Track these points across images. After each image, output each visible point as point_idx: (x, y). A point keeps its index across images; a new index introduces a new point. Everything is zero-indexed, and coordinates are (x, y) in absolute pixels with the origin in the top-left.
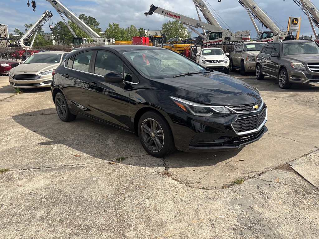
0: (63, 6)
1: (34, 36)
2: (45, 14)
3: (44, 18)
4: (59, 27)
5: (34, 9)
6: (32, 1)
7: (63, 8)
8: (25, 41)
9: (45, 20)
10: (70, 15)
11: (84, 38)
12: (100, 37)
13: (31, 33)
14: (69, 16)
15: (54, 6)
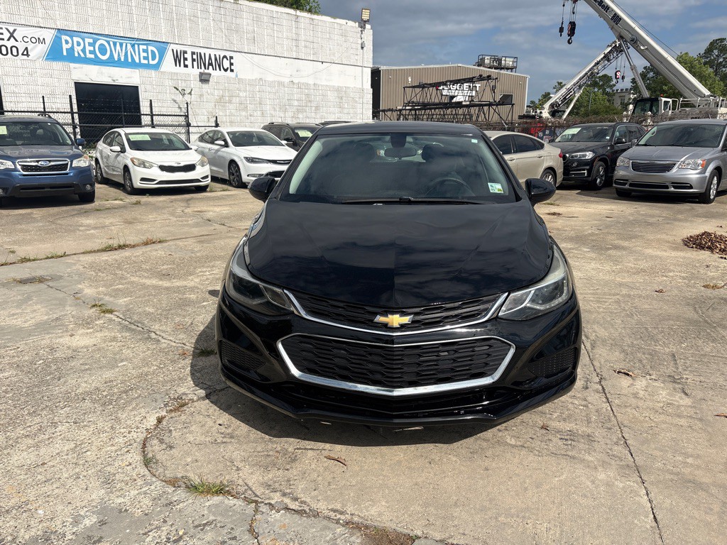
0: (633, 25)
1: (575, 96)
2: (611, 46)
3: (606, 57)
4: (652, 73)
5: (570, 39)
6: (570, 23)
7: (633, 29)
8: (553, 108)
9: (609, 60)
10: (643, 46)
11: (664, 99)
12: (709, 96)
13: (569, 90)
14: (642, 48)
15: (612, 28)
